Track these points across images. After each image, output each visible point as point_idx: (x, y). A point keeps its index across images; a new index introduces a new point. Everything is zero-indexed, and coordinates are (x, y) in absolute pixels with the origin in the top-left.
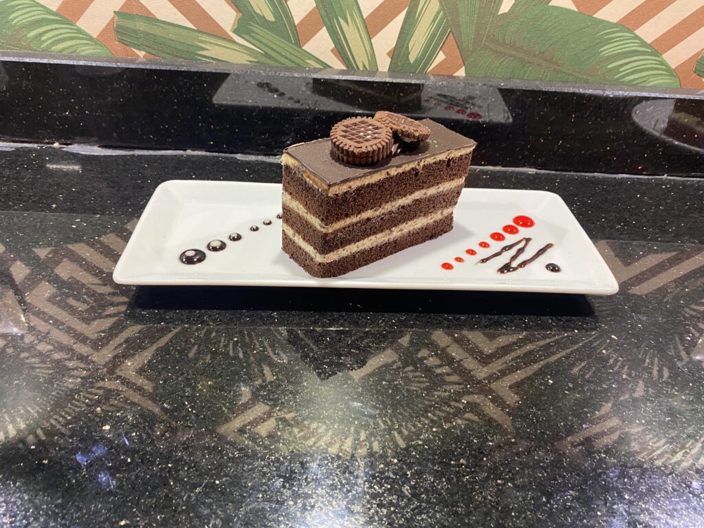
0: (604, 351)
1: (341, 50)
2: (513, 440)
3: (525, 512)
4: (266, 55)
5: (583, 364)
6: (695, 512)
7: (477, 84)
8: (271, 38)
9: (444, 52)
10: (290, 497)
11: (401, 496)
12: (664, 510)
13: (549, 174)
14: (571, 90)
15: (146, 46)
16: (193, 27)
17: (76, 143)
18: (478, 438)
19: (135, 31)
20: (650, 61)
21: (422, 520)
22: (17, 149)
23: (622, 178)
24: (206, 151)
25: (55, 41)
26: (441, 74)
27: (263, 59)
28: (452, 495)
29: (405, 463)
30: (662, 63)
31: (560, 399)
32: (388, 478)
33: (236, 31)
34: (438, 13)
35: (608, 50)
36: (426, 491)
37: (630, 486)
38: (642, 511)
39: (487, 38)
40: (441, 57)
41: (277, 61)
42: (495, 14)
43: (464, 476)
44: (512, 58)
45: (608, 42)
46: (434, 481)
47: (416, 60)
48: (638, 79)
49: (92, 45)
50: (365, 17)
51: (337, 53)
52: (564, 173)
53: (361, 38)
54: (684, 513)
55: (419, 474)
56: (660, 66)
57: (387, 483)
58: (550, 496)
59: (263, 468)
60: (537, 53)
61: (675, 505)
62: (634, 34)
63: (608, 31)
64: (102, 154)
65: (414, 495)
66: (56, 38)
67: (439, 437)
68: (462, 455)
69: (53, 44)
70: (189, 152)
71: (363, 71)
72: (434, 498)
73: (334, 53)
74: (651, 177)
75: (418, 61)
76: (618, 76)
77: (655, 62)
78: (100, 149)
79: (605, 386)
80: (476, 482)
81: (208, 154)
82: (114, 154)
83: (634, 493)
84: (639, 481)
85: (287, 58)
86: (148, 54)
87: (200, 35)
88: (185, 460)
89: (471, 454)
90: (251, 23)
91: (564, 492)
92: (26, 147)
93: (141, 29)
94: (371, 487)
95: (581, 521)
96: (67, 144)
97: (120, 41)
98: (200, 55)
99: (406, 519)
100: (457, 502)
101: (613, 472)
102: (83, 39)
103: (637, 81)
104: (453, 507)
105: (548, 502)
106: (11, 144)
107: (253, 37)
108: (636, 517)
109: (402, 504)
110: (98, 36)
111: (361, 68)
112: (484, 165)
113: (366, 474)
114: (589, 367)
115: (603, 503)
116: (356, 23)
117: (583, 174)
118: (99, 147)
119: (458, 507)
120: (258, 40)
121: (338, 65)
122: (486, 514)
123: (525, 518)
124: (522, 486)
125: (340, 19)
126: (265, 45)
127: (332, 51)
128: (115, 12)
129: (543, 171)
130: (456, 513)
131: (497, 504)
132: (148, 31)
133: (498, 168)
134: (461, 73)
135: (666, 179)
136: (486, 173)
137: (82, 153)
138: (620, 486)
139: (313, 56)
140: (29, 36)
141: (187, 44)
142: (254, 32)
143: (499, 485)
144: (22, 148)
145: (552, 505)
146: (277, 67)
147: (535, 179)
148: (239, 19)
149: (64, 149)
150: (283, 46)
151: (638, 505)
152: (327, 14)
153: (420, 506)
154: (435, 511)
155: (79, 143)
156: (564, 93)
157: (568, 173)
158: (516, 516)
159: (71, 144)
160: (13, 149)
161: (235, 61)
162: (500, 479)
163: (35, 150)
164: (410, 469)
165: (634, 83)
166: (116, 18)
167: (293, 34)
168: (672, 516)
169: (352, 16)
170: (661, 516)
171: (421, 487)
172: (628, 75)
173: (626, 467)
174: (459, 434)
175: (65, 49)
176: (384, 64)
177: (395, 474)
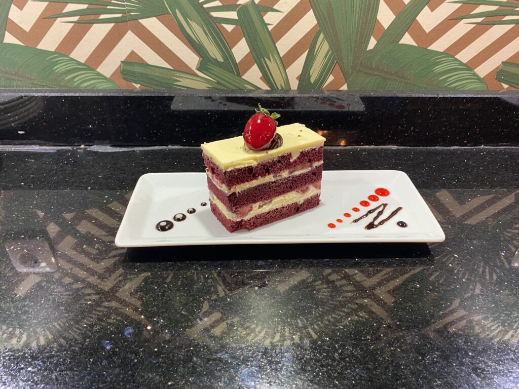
0: (450, 265)
1: (266, 77)
2: (398, 323)
3: (409, 366)
4: (218, 83)
5: (438, 274)
6: (513, 361)
7: (356, 95)
8: (221, 73)
9: (333, 75)
10: (267, 363)
11: (334, 360)
12: (494, 360)
13: (406, 149)
14: (417, 95)
15: (141, 81)
16: (172, 68)
17: (95, 144)
18: (377, 323)
19: (134, 73)
20: (466, 74)
21: (348, 373)
22: (58, 151)
23: (454, 149)
24: (181, 146)
25: (83, 81)
26: (332, 89)
27: (217, 86)
28: (364, 357)
29: (333, 340)
30: (475, 75)
31: (425, 296)
32: (325, 349)
33: (198, 69)
34: (328, 52)
35: (439, 68)
36: (349, 356)
37: (472, 347)
38: (480, 362)
39: (360, 65)
40: (331, 78)
41: (225, 86)
42: (364, 51)
43: (370, 346)
44: (377, 77)
45: (439, 64)
46: (353, 350)
47: (315, 81)
48: (459, 85)
49: (106, 82)
50: (281, 56)
51: (264, 80)
52: (416, 148)
53: (280, 69)
54: (506, 361)
55: (342, 346)
56: (473, 77)
57: (324, 353)
58: (423, 355)
59: (248, 347)
60: (393, 73)
61: (500, 357)
62: (455, 58)
63: (437, 57)
64: (113, 151)
65: (341, 359)
66: (83, 79)
67: (353, 323)
68: (368, 333)
69: (81, 83)
70: (170, 147)
71: (281, 90)
72: (354, 360)
73: (262, 80)
74: (473, 147)
75: (316, 81)
76: (446, 84)
77: (470, 75)
78: (111, 148)
79: (452, 287)
80: (378, 349)
81: (182, 147)
82: (121, 151)
83: (474, 351)
84: (477, 344)
85: (232, 84)
86: (142, 86)
87: (176, 72)
88: (200, 345)
89: (373, 332)
90: (208, 63)
91: (432, 353)
92: (63, 149)
93: (138, 71)
94: (315, 355)
95: (443, 369)
96: (90, 146)
97: (124, 79)
98: (176, 85)
99: (338, 373)
100: (368, 362)
101: (461, 339)
102: (101, 79)
103: (459, 87)
104: (365, 364)
105: (423, 359)
106: (54, 147)
107: (209, 72)
108: (477, 365)
109: (335, 364)
110: (111, 77)
111: (280, 88)
112: (363, 145)
113: (311, 348)
114: (441, 275)
115: (456, 358)
116: (276, 61)
117: (429, 148)
118: (110, 146)
119: (369, 364)
120: (213, 74)
121: (265, 87)
122: (386, 368)
123: (409, 369)
124: (407, 350)
125: (266, 59)
126: (217, 76)
127: (261, 78)
128: (121, 62)
129: (402, 147)
130: (368, 368)
131: (392, 362)
132: (142, 72)
133: (372, 147)
134: (345, 87)
135: (483, 148)
136: (364, 150)
137: (100, 151)
138: (466, 348)
139: (249, 82)
140: (66, 79)
141: (168, 79)
142: (210, 69)
143: (392, 350)
144: (60, 150)
145: (425, 361)
146: (226, 90)
147: (397, 153)
148: (201, 62)
149: (88, 149)
150: (229, 77)
151: (477, 358)
152: (257, 56)
153: (346, 365)
154: (355, 368)
155: (97, 144)
156: (413, 97)
157: (418, 148)
158: (404, 369)
159: (92, 146)
160: (55, 151)
161: (198, 88)
162: (392, 347)
163: (69, 151)
164: (337, 343)
165: (457, 88)
166: (122, 65)
167: (235, 68)
168: (499, 365)
169: (273, 56)
170: (492, 364)
171: (346, 354)
172: (453, 83)
173: (469, 336)
174: (365, 321)
175: (88, 86)
176: (294, 85)
177: (328, 347)
